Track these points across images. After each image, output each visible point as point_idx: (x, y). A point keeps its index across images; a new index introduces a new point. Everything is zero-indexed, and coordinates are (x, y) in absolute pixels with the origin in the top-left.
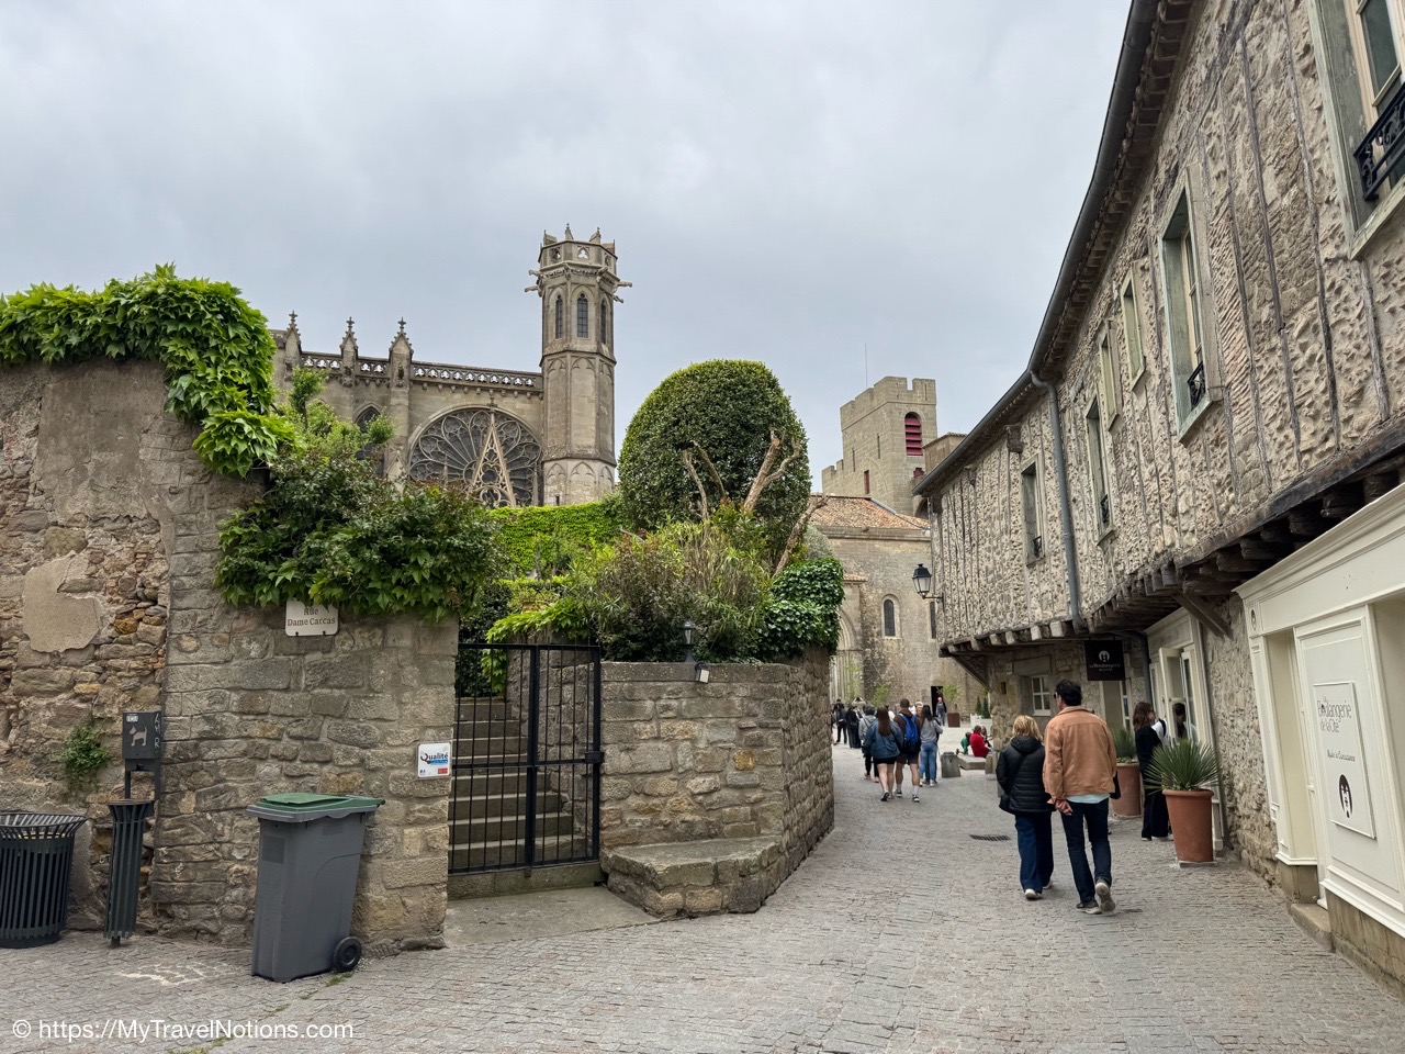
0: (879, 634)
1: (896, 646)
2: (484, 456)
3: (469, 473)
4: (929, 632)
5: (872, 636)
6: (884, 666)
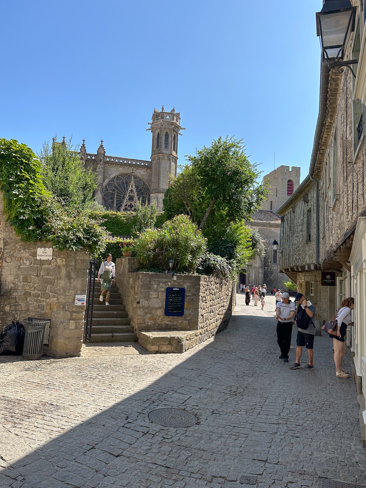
0: (271, 262)
2: (129, 191)
3: (124, 198)
5: (268, 262)
6: (272, 273)
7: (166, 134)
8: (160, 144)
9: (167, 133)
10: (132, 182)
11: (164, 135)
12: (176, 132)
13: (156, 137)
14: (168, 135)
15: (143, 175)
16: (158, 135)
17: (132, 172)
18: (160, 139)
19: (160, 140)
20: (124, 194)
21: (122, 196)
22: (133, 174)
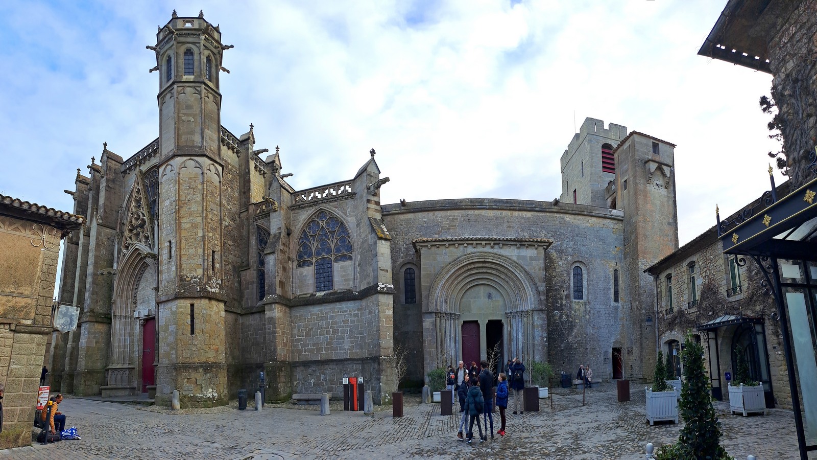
0: (568, 296)
1: (582, 308)
4: (612, 296)
5: (561, 299)
6: (571, 328)
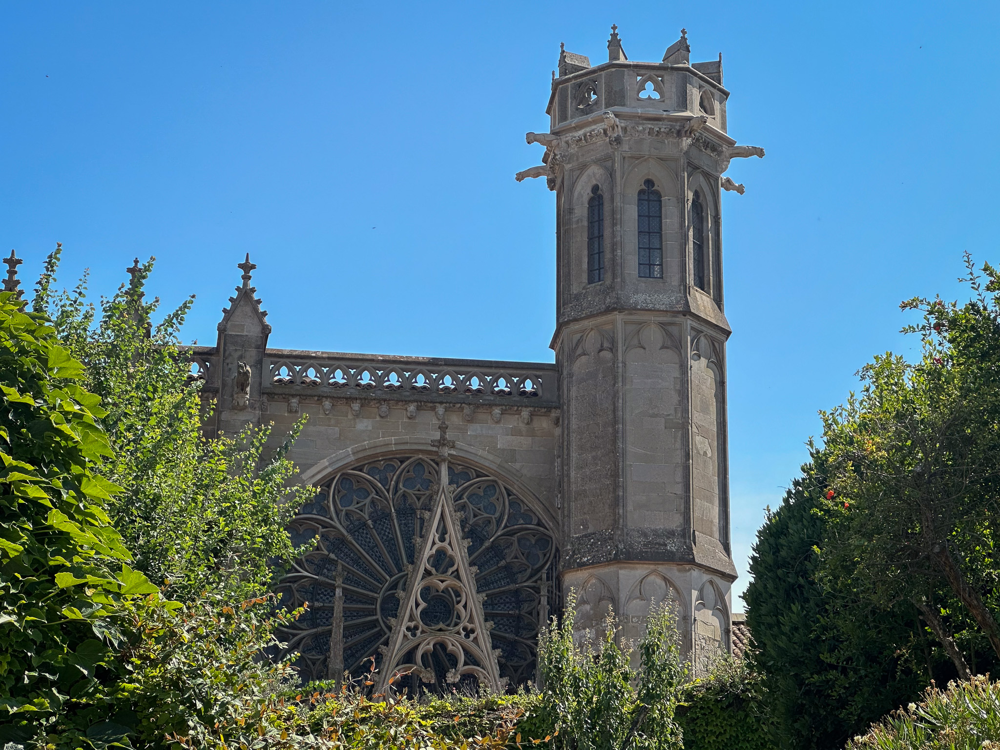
2: (424, 564)
3: (392, 607)
7: (641, 192)
8: (608, 255)
9: (649, 183)
10: (444, 505)
11: (633, 195)
12: (707, 175)
13: (581, 211)
14: (658, 195)
15: (511, 455)
16: (596, 200)
17: (442, 442)
18: (607, 223)
19: (607, 233)
20: (394, 586)
21: (379, 597)
22: (446, 451)
